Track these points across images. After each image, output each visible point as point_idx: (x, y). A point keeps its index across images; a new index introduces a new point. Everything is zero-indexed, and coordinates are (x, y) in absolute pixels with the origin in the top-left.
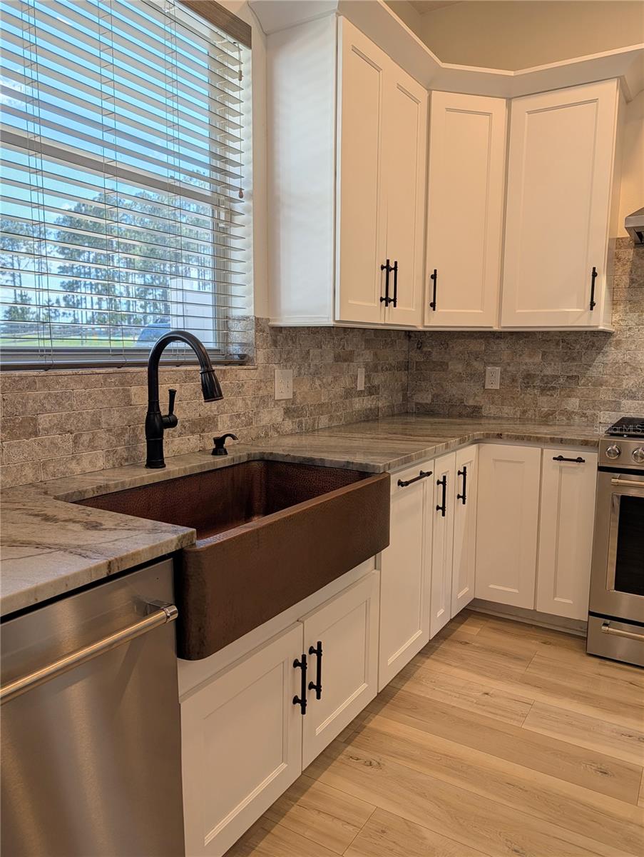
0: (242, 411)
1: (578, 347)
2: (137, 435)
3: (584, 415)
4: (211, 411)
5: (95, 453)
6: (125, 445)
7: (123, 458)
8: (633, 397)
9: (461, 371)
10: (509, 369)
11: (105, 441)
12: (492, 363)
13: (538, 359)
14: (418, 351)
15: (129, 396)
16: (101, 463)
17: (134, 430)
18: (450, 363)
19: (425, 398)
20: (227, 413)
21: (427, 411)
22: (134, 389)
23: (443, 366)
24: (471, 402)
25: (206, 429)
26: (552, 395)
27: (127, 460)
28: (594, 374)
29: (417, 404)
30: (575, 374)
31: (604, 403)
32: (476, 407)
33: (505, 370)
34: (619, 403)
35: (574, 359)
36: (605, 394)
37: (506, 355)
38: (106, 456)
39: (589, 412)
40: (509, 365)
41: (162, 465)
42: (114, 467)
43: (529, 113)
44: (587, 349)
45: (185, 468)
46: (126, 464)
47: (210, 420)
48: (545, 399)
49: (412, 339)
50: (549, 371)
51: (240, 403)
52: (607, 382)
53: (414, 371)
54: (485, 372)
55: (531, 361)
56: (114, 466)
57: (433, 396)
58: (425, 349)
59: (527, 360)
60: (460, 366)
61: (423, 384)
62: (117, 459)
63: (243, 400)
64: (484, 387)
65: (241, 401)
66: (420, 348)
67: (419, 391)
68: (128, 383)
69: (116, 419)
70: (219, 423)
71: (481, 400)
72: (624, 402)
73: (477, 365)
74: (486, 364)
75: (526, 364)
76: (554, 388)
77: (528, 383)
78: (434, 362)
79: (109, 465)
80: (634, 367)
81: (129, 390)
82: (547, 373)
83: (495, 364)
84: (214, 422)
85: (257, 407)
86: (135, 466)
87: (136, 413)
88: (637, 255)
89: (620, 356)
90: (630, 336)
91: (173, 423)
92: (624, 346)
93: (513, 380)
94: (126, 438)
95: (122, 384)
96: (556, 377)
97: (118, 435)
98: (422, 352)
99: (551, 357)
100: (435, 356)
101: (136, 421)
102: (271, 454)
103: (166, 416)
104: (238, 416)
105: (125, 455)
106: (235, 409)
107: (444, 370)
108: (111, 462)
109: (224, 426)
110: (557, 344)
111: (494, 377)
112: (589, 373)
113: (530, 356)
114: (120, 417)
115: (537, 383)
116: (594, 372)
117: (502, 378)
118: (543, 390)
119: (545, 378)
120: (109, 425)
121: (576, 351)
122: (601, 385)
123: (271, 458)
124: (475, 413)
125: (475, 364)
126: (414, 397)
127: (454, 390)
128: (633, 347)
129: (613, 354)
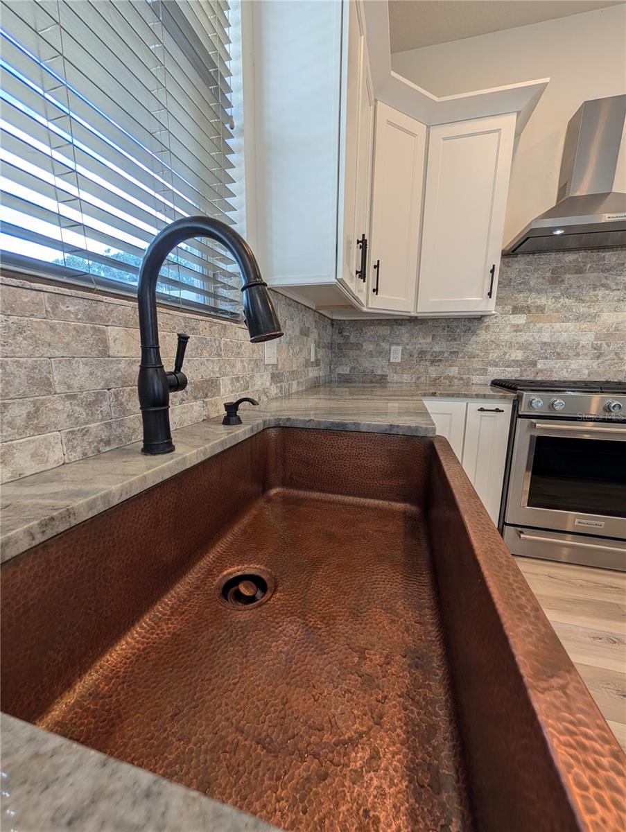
0: (240, 374)
1: (458, 330)
2: (122, 404)
3: (462, 379)
4: (214, 372)
5: (45, 439)
6: (102, 420)
7: (101, 440)
8: (496, 366)
9: (371, 349)
10: (407, 347)
11: (65, 415)
12: (395, 344)
13: (429, 340)
14: (339, 335)
15: (104, 341)
16: (56, 455)
17: (116, 395)
18: (364, 344)
19: (345, 370)
20: (228, 375)
21: (346, 380)
22: (113, 332)
23: (358, 346)
24: (380, 372)
25: (209, 394)
26: (439, 366)
27: (108, 443)
28: (470, 350)
29: (339, 374)
30: (456, 350)
31: (475, 370)
32: (383, 375)
33: (405, 348)
34: (487, 370)
35: (455, 340)
36: (476, 364)
37: (405, 338)
38: (69, 440)
39: (465, 377)
40: (408, 344)
41: (169, 448)
42: (85, 457)
43: (444, 139)
44: (465, 332)
45: (205, 449)
46: (108, 448)
47: (212, 383)
48: (434, 368)
49: (335, 326)
50: (437, 348)
51: (239, 366)
52: (478, 355)
53: (337, 350)
54: (390, 350)
55: (425, 341)
56: (85, 454)
57: (351, 368)
58: (345, 334)
59: (421, 341)
60: (371, 346)
61: (344, 360)
62: (90, 444)
63: (242, 362)
64: (389, 360)
65: (239, 363)
66: (340, 333)
67: (340, 364)
68: (101, 318)
69: (83, 376)
70: (221, 387)
71: (387, 371)
72: (490, 369)
73: (384, 345)
74: (391, 344)
75: (420, 344)
76: (440, 361)
77: (421, 357)
78: (351, 344)
79: (75, 455)
80: (498, 345)
81: (104, 332)
82: (436, 350)
83: (397, 344)
84: (216, 385)
85: (252, 370)
86: (123, 451)
87: (118, 370)
88: (504, 263)
89: (489, 337)
90: (496, 322)
91: (180, 384)
92: (492, 329)
93: (411, 356)
94: (105, 407)
95: (92, 320)
96: (442, 353)
97: (89, 405)
98: (342, 336)
99: (439, 338)
100: (352, 339)
101: (120, 382)
102: (288, 420)
103: (171, 373)
104: (237, 379)
105: (104, 435)
106: (236, 371)
107: (359, 349)
108: (79, 449)
109: (225, 391)
110: (444, 329)
111: (396, 354)
112: (466, 349)
113: (424, 338)
114: (91, 374)
115: (428, 357)
116: (469, 349)
117: (402, 354)
118: (433, 362)
119: (434, 354)
120: (69, 387)
121: (457, 333)
122: (474, 357)
123: (288, 424)
124: (381, 381)
125: (383, 344)
126: (337, 370)
127: (367, 364)
128: (498, 330)
129: (483, 336)
